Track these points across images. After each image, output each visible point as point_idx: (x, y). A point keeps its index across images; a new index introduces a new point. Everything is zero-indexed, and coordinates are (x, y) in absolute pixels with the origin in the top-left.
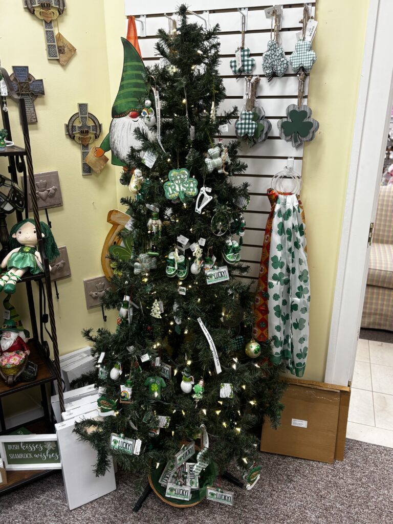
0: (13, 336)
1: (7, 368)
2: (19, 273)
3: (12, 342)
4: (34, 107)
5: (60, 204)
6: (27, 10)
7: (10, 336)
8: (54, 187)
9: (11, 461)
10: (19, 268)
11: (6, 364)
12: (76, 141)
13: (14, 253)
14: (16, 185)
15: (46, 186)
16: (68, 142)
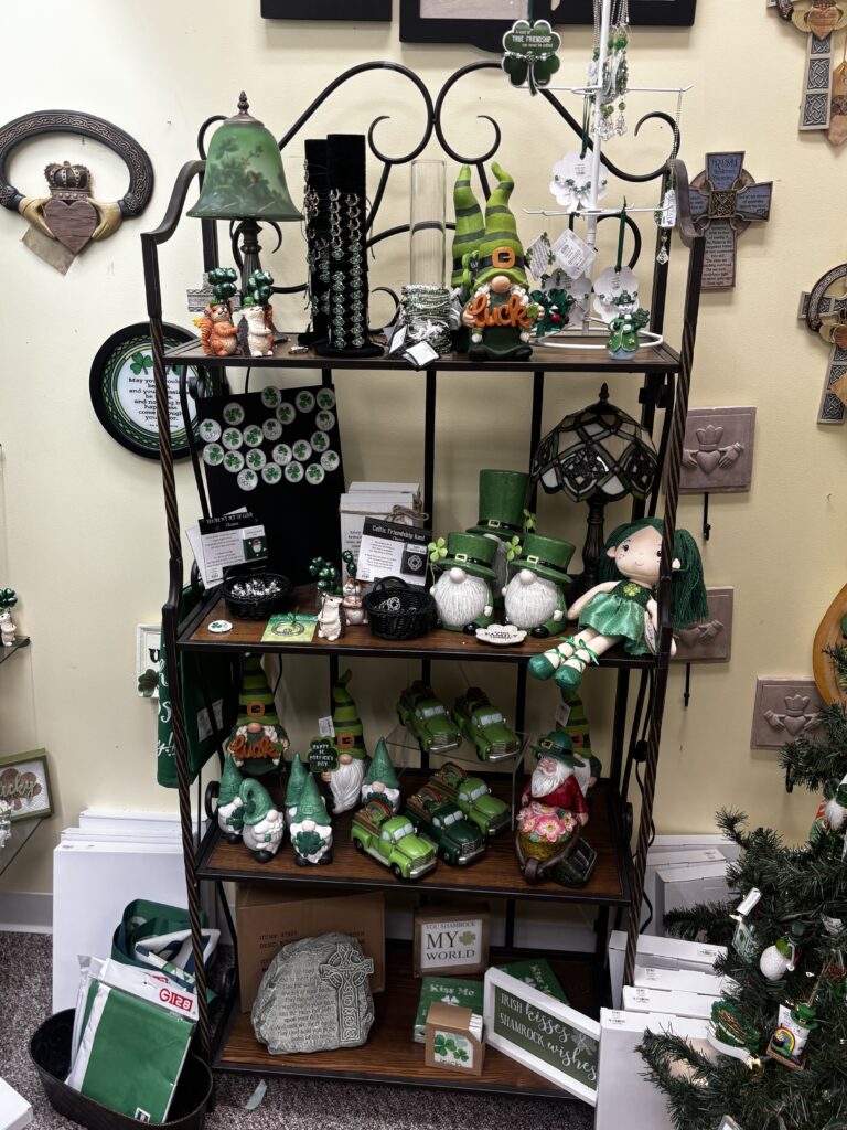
0: (561, 772)
1: (530, 841)
2: (598, 645)
3: (556, 785)
4: (734, 252)
5: (744, 486)
6: (774, 12)
7: (554, 770)
8: (737, 445)
9: (500, 1029)
10: (602, 631)
11: (530, 832)
12: (821, 337)
13: (600, 592)
14: (644, 437)
15: (719, 439)
16: (801, 338)
